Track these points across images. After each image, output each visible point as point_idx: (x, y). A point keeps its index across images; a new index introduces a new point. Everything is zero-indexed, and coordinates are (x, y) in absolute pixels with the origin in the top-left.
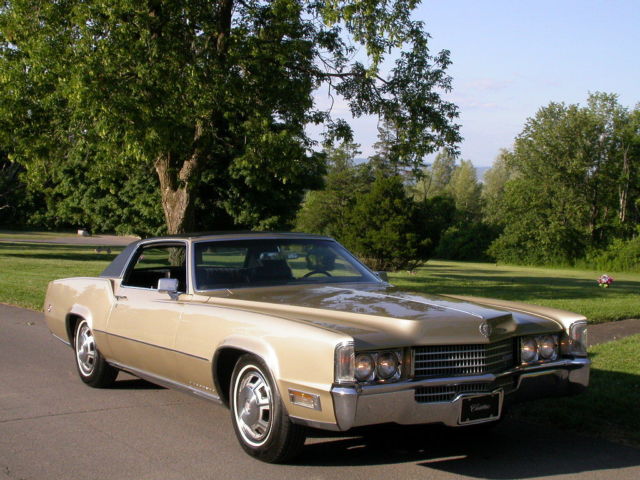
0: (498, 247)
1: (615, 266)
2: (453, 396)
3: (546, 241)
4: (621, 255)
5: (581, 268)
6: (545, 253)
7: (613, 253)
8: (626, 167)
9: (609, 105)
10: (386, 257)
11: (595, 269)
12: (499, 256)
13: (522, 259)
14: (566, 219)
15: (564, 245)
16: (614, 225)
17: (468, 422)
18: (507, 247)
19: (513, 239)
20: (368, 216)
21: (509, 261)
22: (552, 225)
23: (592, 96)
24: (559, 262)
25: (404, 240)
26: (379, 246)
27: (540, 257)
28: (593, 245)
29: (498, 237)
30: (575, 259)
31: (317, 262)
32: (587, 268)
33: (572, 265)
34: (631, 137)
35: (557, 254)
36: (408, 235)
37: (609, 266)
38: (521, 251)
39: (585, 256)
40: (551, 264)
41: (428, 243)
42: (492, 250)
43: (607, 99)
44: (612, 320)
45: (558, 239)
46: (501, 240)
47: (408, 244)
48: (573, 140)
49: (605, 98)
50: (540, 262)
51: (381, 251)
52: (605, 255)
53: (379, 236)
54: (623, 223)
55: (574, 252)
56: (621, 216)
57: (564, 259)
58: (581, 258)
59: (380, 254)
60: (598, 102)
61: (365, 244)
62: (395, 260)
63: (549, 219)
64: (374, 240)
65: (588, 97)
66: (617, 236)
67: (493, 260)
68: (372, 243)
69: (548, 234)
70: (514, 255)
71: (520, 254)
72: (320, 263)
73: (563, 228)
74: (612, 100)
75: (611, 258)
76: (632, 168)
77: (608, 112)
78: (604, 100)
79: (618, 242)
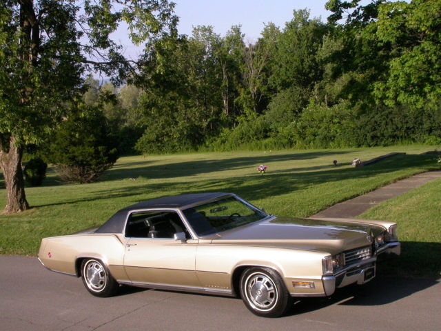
0: (142, 143)
1: (227, 147)
2: (360, 271)
3: (177, 135)
4: (230, 139)
5: (203, 152)
6: (176, 144)
7: (224, 138)
8: (225, 77)
9: (208, 34)
10: (86, 165)
11: (213, 151)
12: (144, 150)
13: (161, 150)
14: (188, 118)
15: (189, 136)
16: (221, 118)
17: (366, 281)
18: (149, 142)
19: (153, 137)
20: (69, 137)
21: (151, 152)
22: (180, 124)
23: (195, 29)
24: (187, 149)
25: (97, 152)
26: (80, 158)
27: (173, 147)
28: (210, 134)
29: (141, 136)
30: (198, 146)
31: (33, 174)
32: (207, 151)
33: (196, 150)
34: (225, 56)
35: (185, 143)
36: (100, 148)
37: (222, 147)
38: (159, 144)
39: (205, 143)
40: (182, 151)
41: (115, 151)
42: (138, 146)
43: (206, 30)
44: (330, 206)
45: (185, 133)
46: (144, 138)
47: (101, 154)
48: (187, 62)
49: (204, 29)
50: (174, 150)
51: (82, 161)
52: (219, 141)
53: (79, 152)
54: (227, 117)
55: (196, 141)
56: (225, 112)
57: (190, 147)
58: (202, 144)
59: (82, 164)
60: (200, 33)
61: (70, 158)
62: (93, 167)
63: (177, 120)
64: (76, 154)
65: (193, 29)
66: (225, 126)
67: (139, 153)
68: (75, 157)
69: (178, 131)
70: (154, 148)
71: (158, 146)
72: (35, 175)
73: (187, 125)
74: (209, 30)
75: (223, 142)
76: (228, 77)
77: (208, 39)
78: (203, 31)
79: (226, 130)
